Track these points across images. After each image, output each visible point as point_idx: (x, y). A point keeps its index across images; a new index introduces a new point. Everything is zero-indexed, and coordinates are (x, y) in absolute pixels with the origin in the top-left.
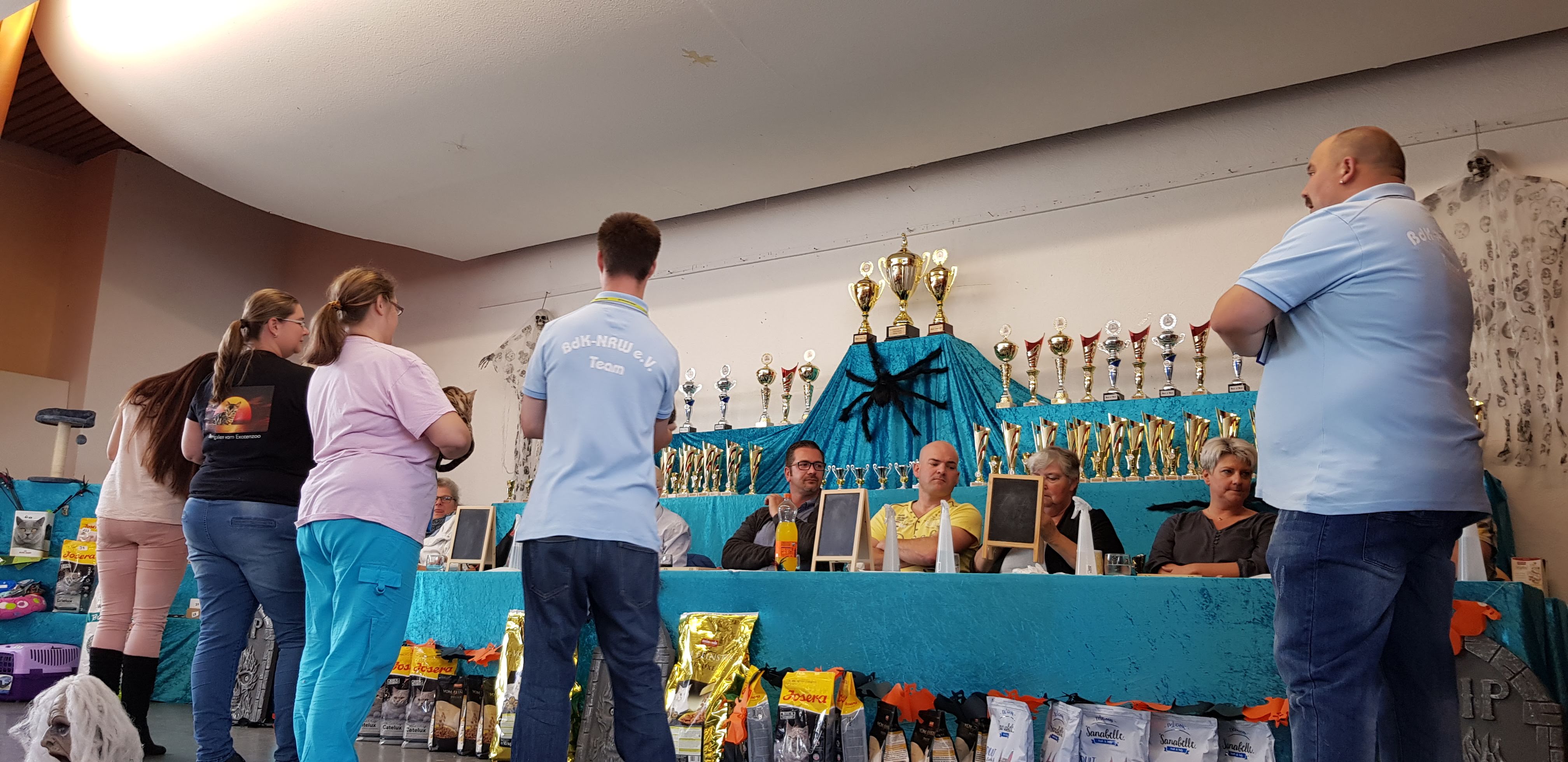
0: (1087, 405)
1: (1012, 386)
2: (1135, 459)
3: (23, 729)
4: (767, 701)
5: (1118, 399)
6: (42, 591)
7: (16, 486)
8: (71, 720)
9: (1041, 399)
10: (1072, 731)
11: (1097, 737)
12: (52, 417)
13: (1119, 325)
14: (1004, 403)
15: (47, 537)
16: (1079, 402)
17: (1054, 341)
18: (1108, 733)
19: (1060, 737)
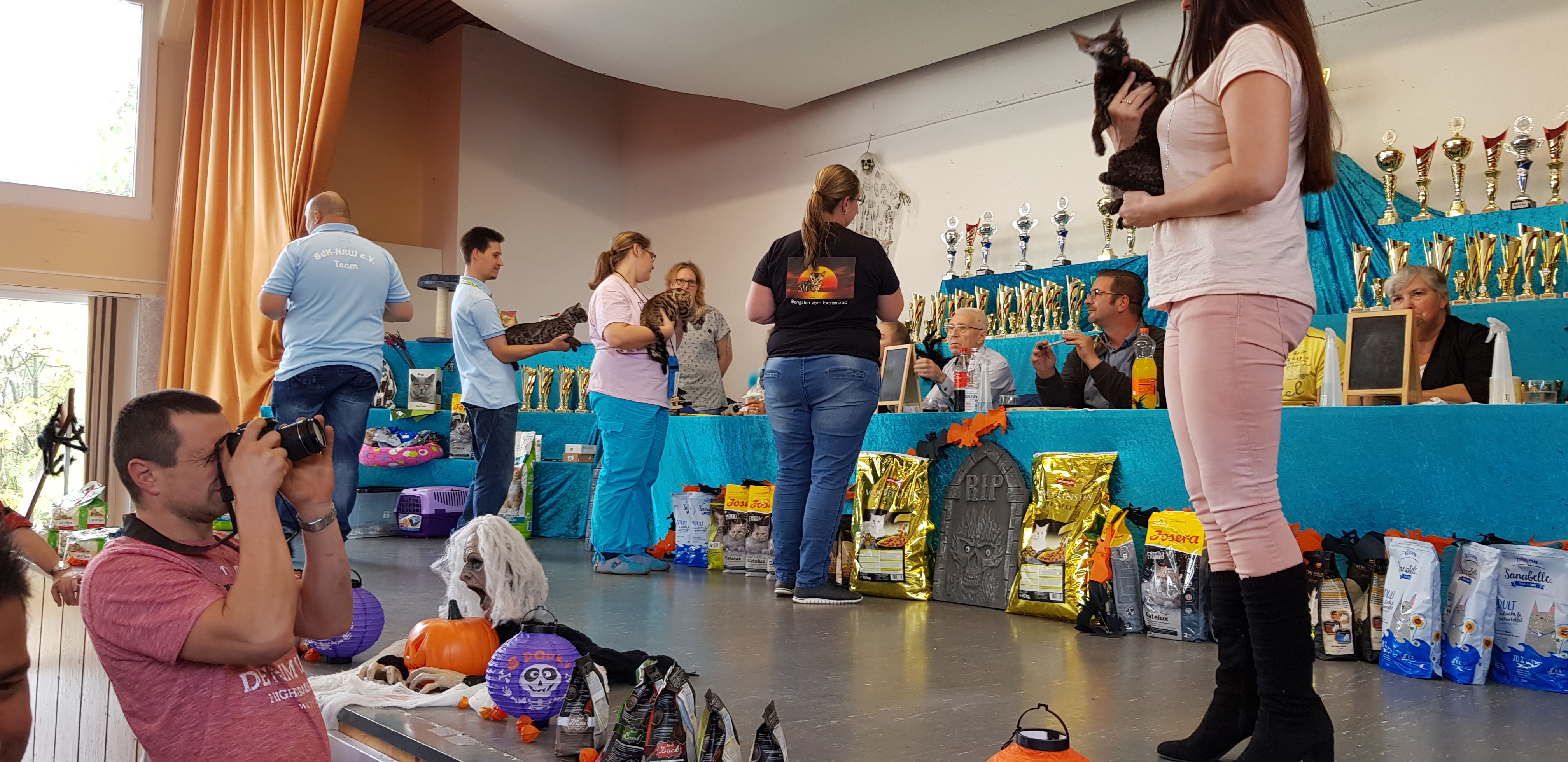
0: (1490, 215)
1: (1397, 200)
2: (1551, 274)
3: (443, 565)
4: (1132, 541)
5: (1529, 207)
6: (438, 440)
7: (407, 346)
8: (484, 556)
9: (1432, 211)
10: (1489, 573)
11: (1518, 580)
12: (431, 282)
13: (1531, 121)
14: (1388, 218)
15: (438, 392)
16: (1480, 212)
17: (1450, 144)
18: (1532, 576)
19: (1473, 580)
